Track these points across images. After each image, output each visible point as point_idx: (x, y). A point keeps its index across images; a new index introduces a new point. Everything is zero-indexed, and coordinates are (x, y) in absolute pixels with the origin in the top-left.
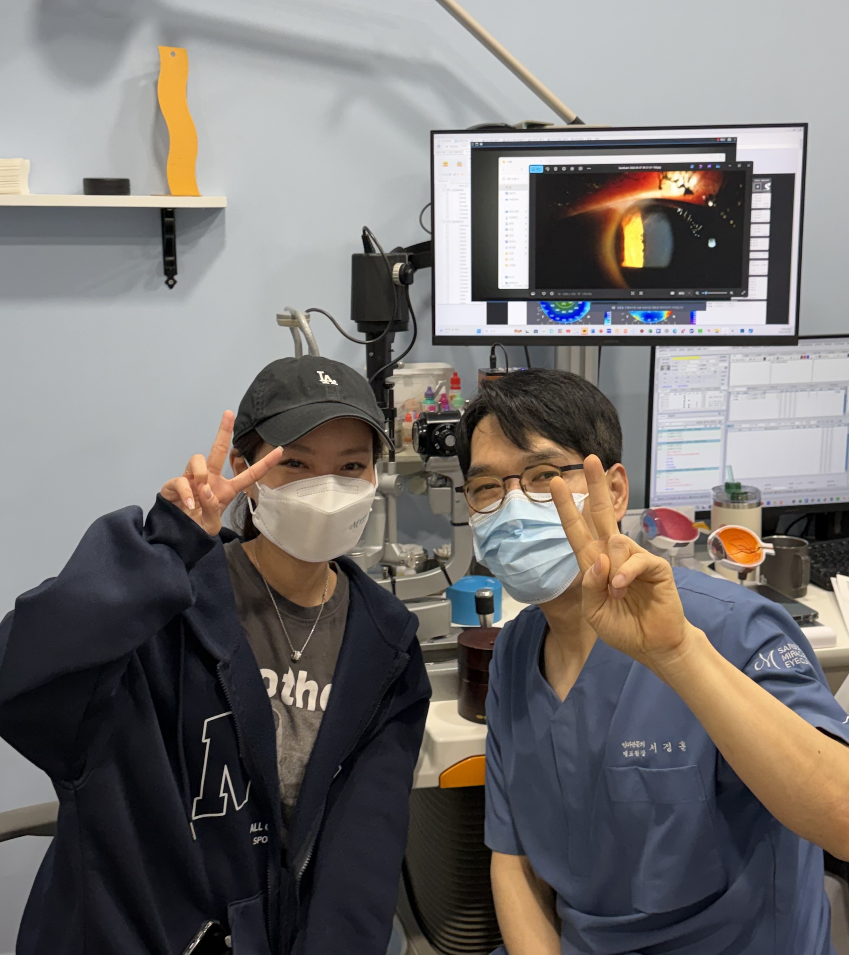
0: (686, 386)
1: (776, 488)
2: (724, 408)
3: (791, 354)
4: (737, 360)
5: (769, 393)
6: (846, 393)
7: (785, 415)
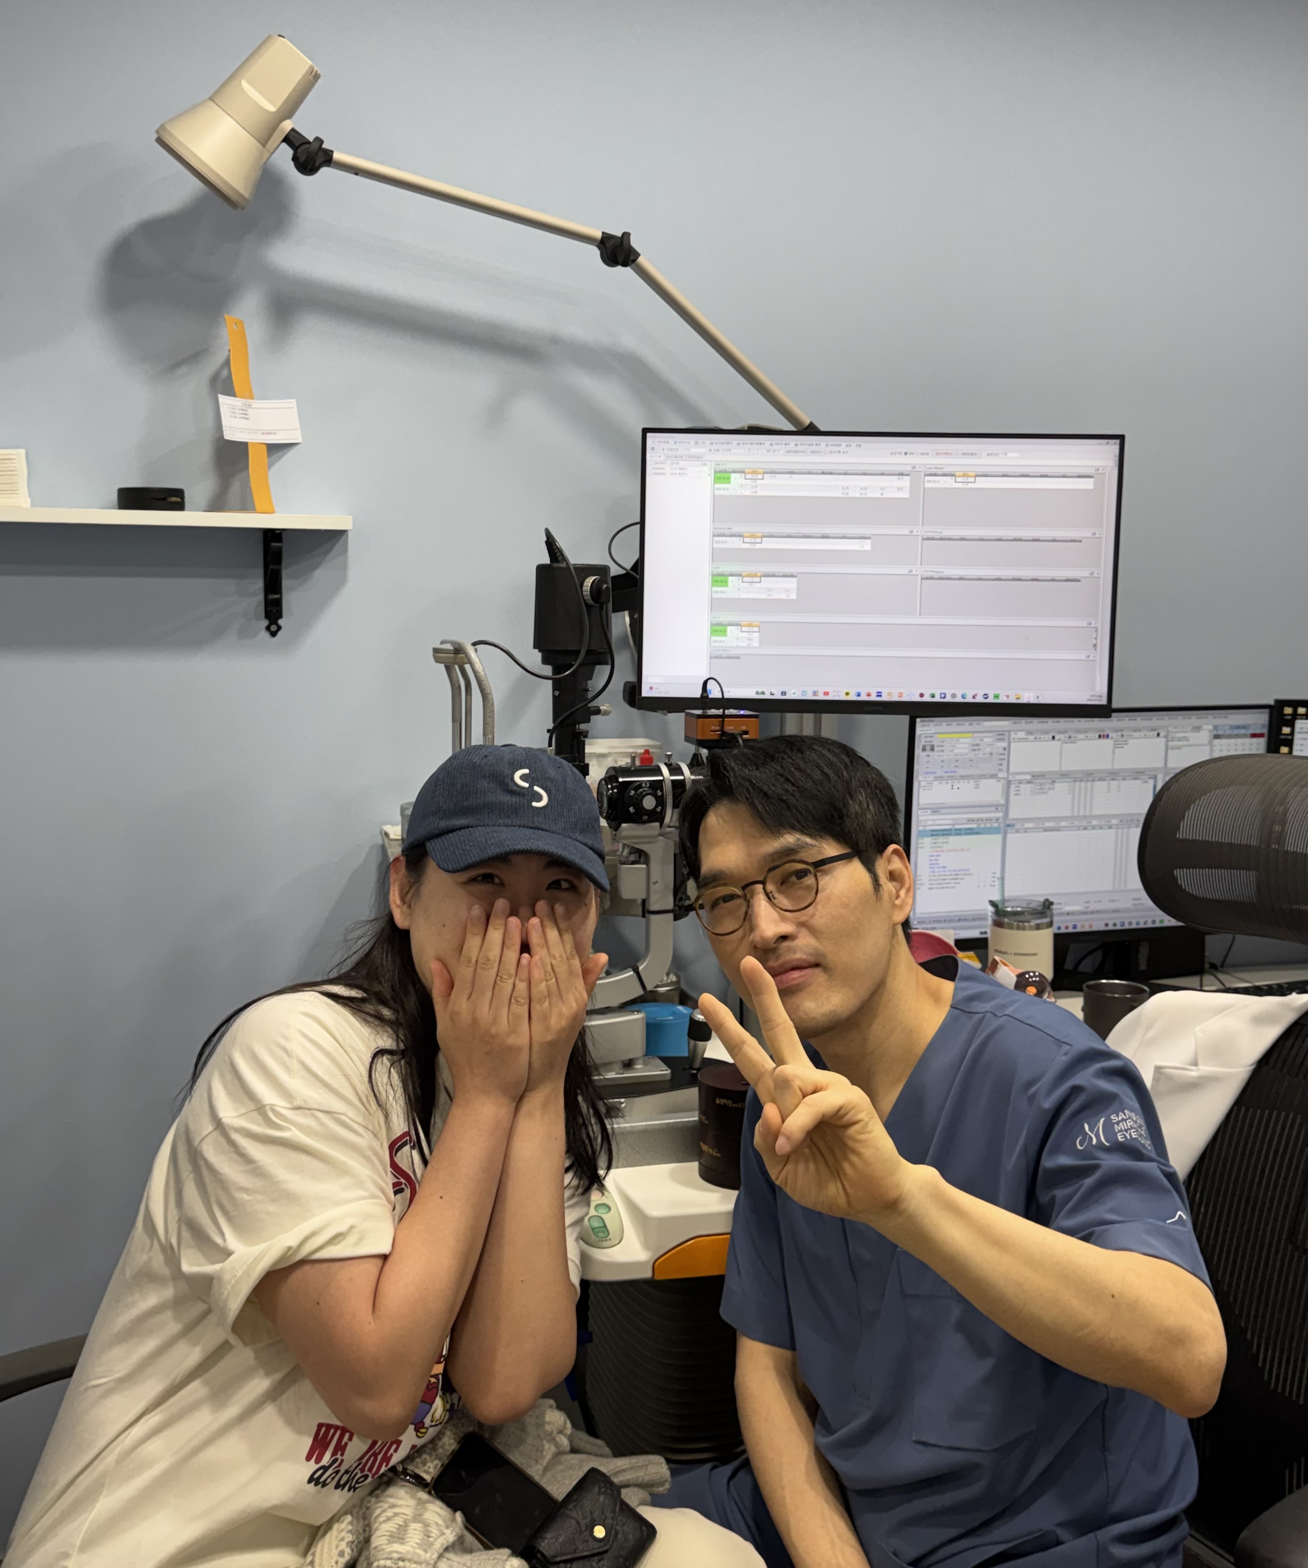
0: (955, 772)
1: (1068, 909)
2: (1002, 802)
3: (1086, 732)
4: (1019, 739)
5: (1059, 782)
6: (1155, 783)
7: (1079, 811)
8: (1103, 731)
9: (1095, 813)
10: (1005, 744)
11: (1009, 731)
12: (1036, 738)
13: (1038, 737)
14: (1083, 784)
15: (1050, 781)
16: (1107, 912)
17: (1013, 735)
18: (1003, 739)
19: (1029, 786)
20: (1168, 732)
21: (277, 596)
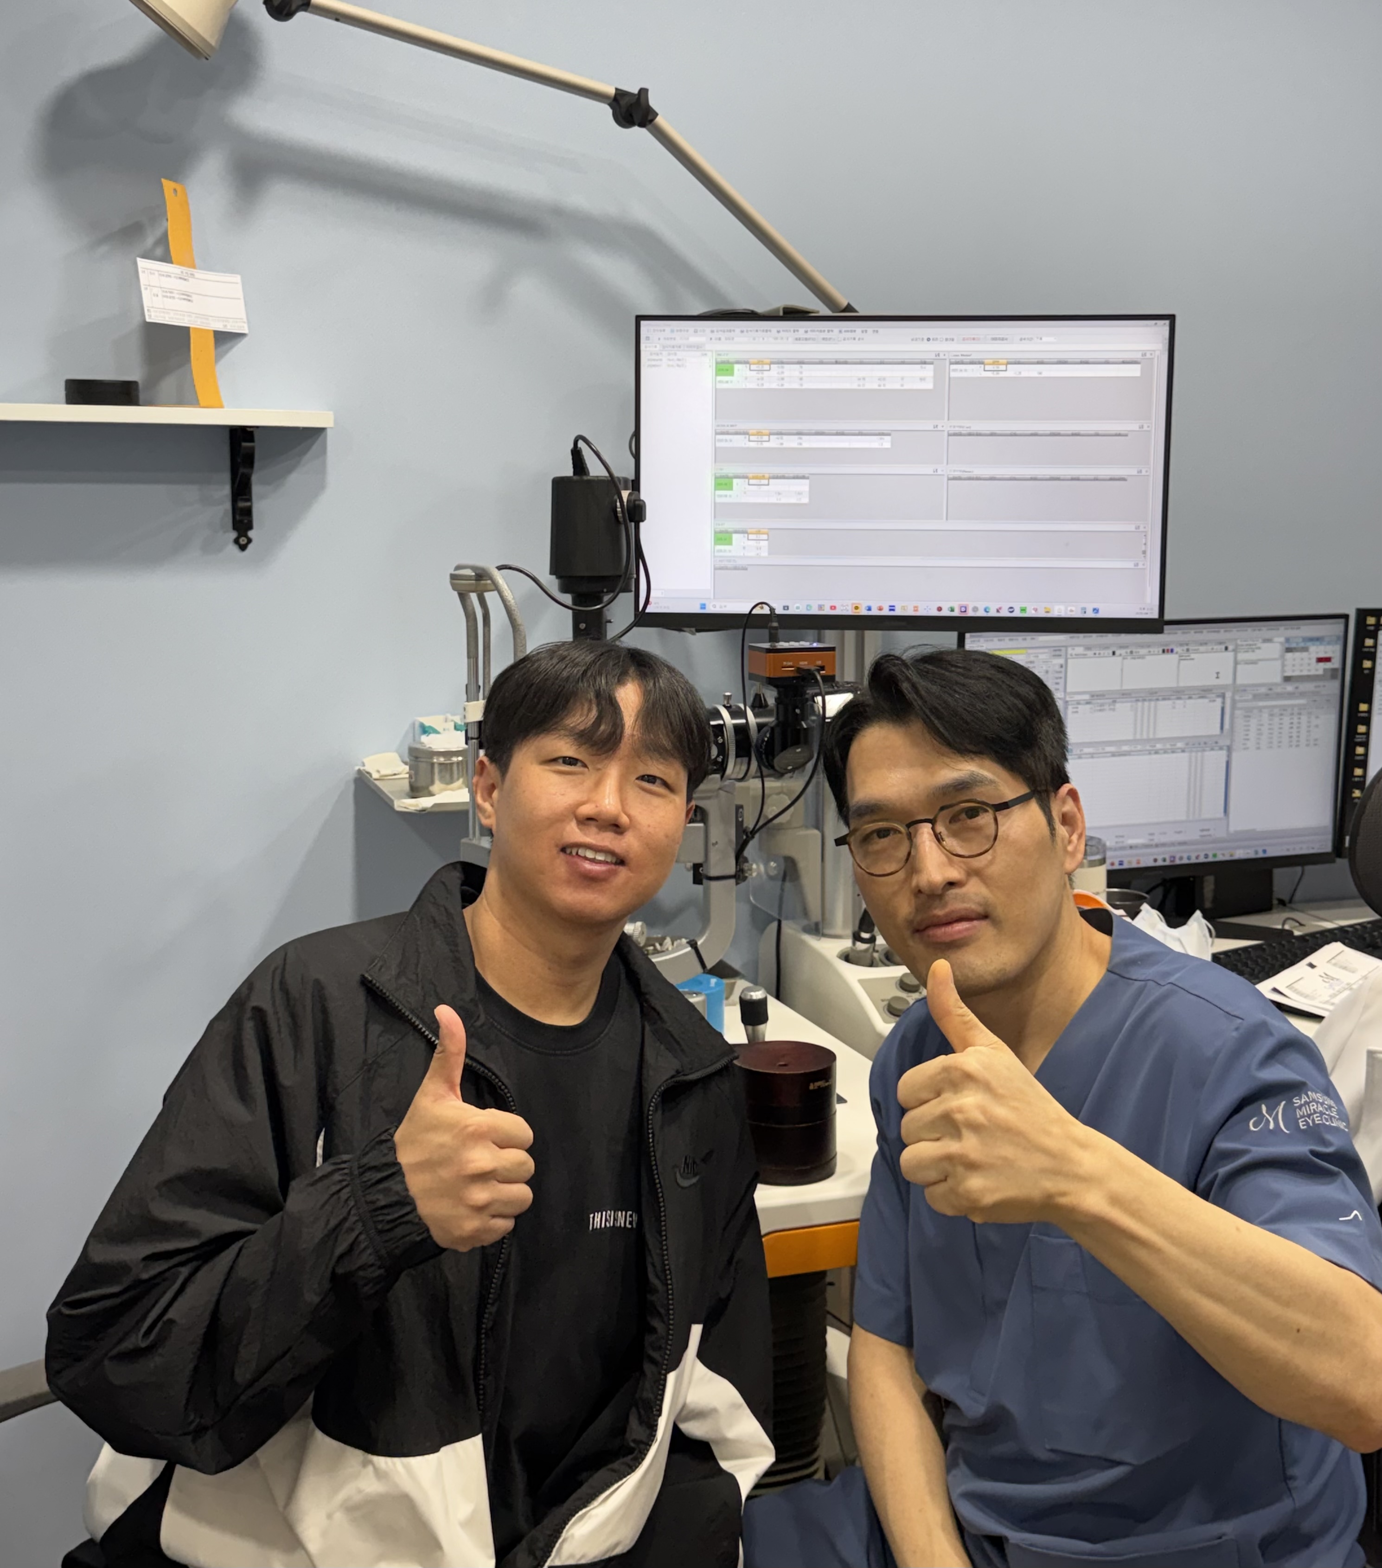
1: (1131, 842)
3: (1149, 646)
4: (1076, 655)
5: (1119, 702)
6: (1223, 703)
7: (1142, 734)
8: (1167, 645)
9: (1160, 735)
10: (1061, 661)
11: (1066, 647)
12: (1095, 654)
13: (1097, 652)
14: (1146, 703)
15: (1111, 701)
16: (1173, 844)
17: (1070, 651)
18: (1060, 655)
19: (1088, 706)
20: (1237, 646)
21: (248, 504)
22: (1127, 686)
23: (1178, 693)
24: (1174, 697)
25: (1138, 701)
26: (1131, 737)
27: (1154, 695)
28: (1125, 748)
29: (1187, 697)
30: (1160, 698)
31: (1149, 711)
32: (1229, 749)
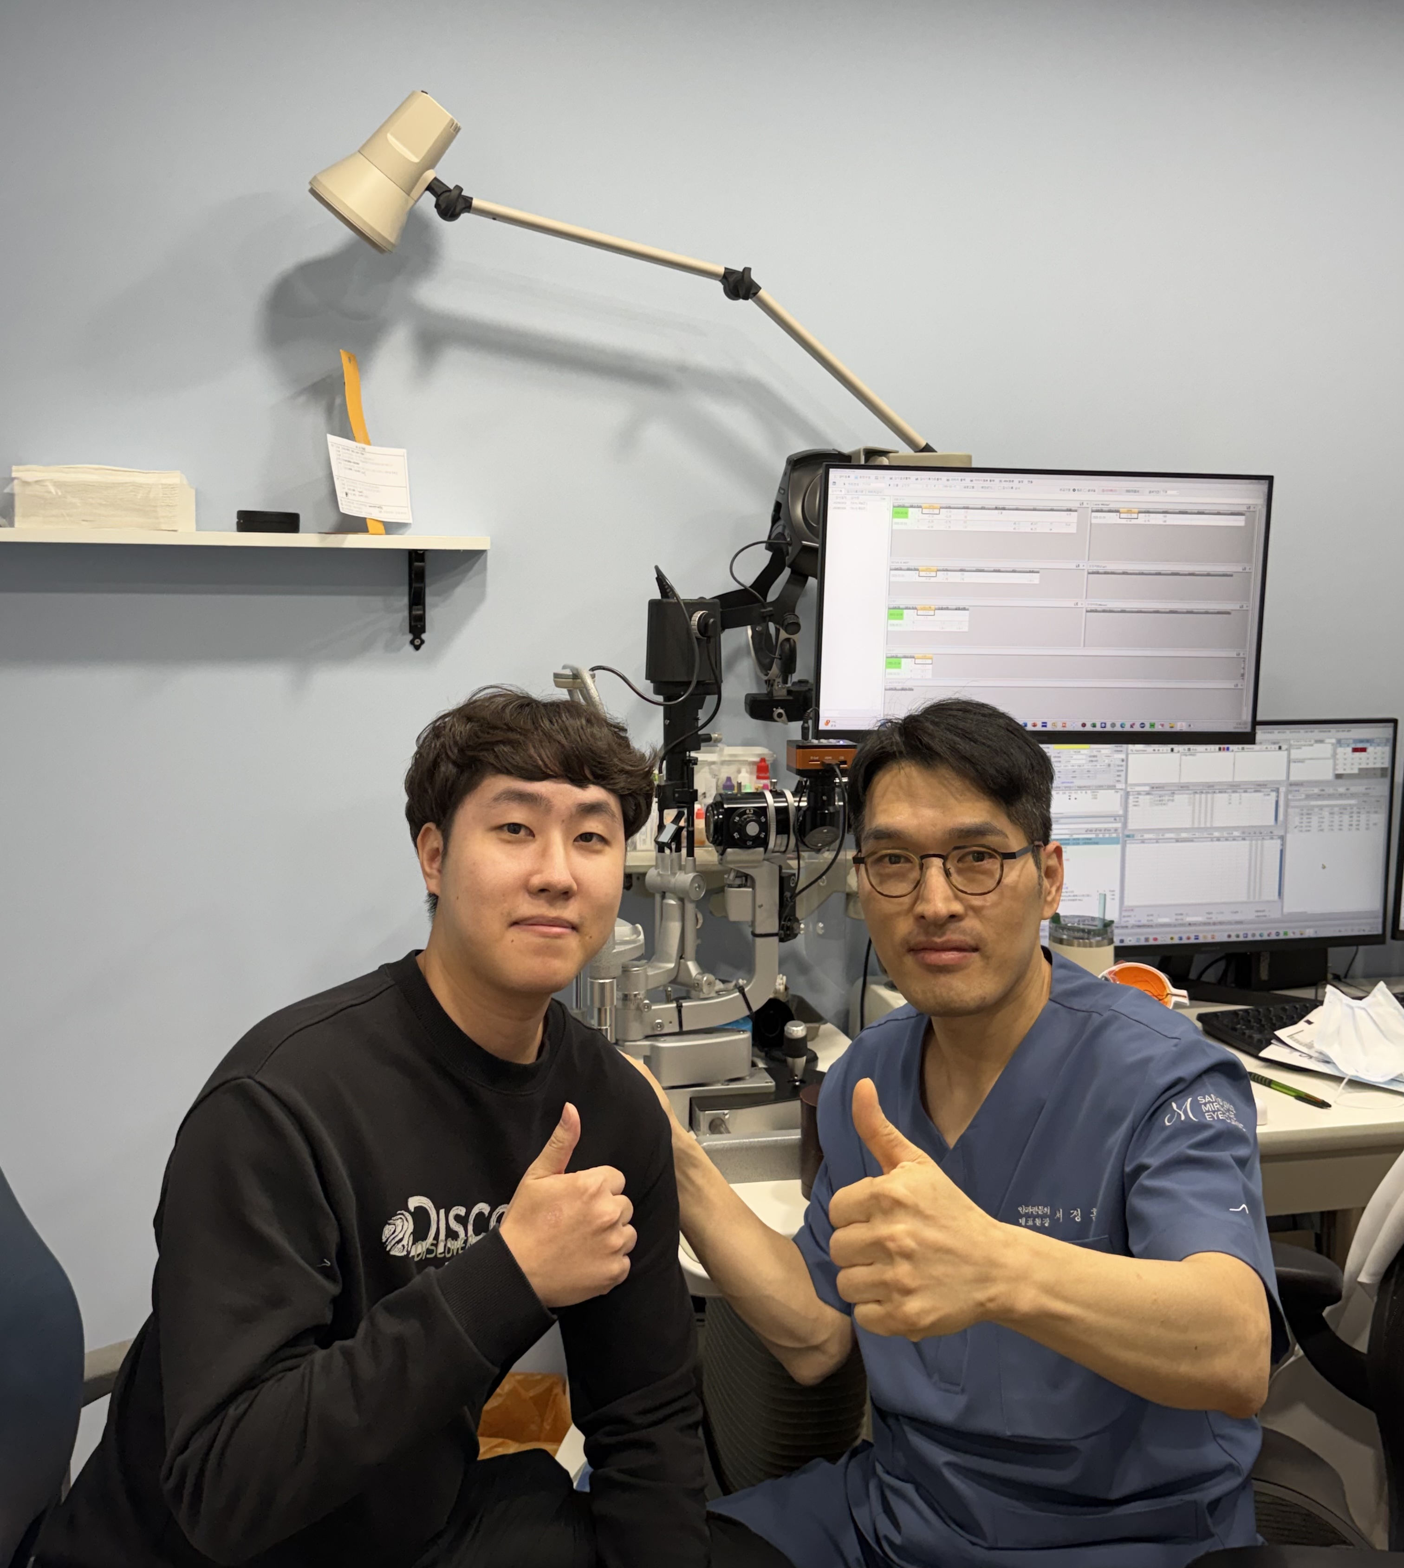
0: (1073, 783)
1: (1190, 919)
2: (1121, 812)
5: (1178, 794)
6: (1278, 797)
7: (1199, 822)
9: (1216, 824)
10: (1123, 756)
12: (1154, 750)
14: (1203, 796)
15: (1169, 792)
16: (1229, 923)
18: (1121, 751)
19: (1148, 797)
20: (1290, 745)
21: (421, 612)
22: (1185, 780)
23: (1234, 787)
24: (1229, 791)
25: (1196, 793)
26: (1188, 826)
27: (1210, 788)
28: (1184, 835)
29: (1242, 791)
30: (1217, 791)
31: (1206, 802)
32: (1283, 838)
